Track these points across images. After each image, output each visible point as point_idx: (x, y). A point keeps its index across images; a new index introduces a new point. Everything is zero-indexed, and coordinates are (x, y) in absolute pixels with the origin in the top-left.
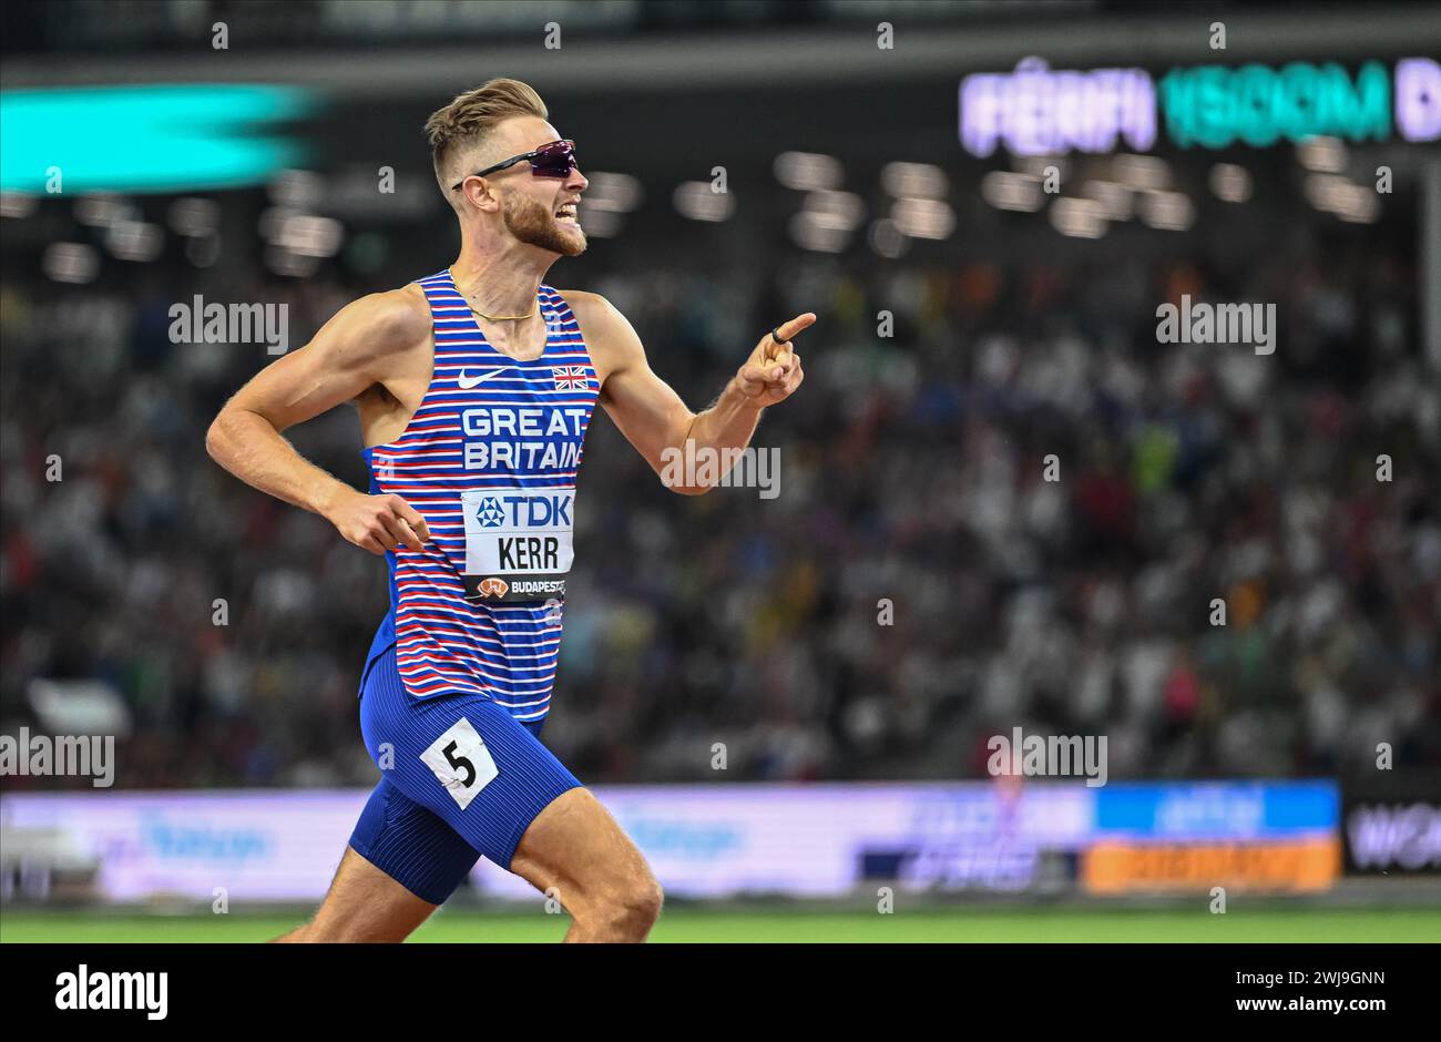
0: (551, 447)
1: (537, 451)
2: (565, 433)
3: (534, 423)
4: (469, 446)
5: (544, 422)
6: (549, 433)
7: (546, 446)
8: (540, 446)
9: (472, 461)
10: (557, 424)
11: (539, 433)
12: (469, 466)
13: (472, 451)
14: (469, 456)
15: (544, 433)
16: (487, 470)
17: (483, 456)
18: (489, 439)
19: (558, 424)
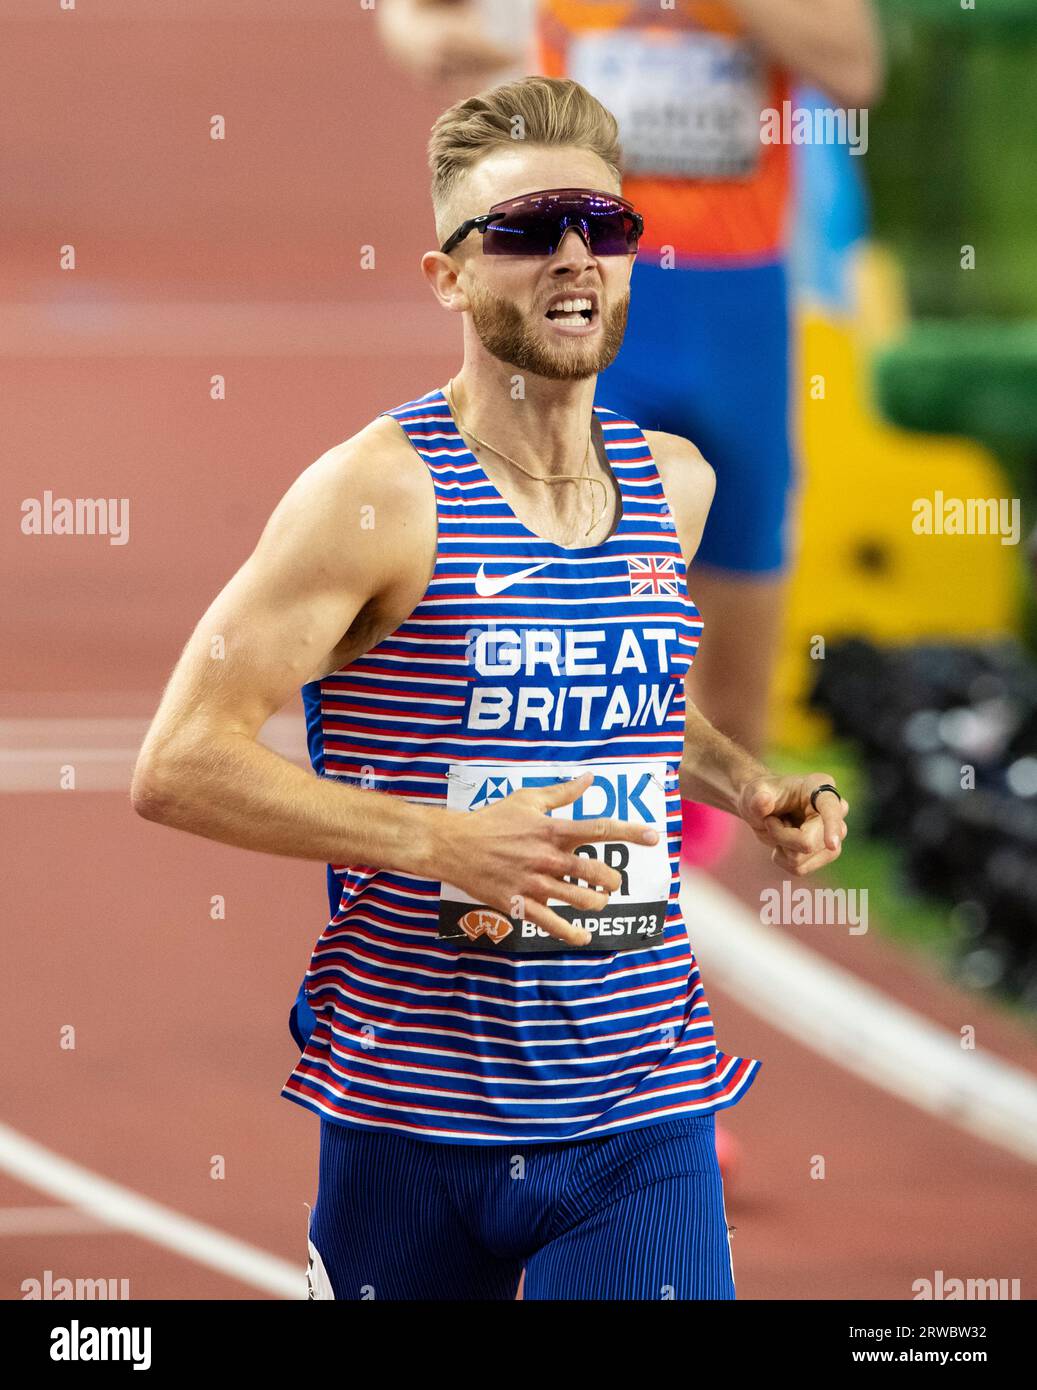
0: (620, 695)
1: (595, 700)
2: (643, 669)
3: (592, 653)
4: (479, 693)
5: (607, 652)
6: (617, 670)
7: (610, 693)
8: (601, 691)
9: (483, 716)
10: (629, 656)
11: (600, 670)
12: (475, 723)
13: (485, 700)
14: (477, 708)
15: (610, 668)
16: (508, 732)
17: (502, 710)
18: (515, 683)
19: (630, 654)
